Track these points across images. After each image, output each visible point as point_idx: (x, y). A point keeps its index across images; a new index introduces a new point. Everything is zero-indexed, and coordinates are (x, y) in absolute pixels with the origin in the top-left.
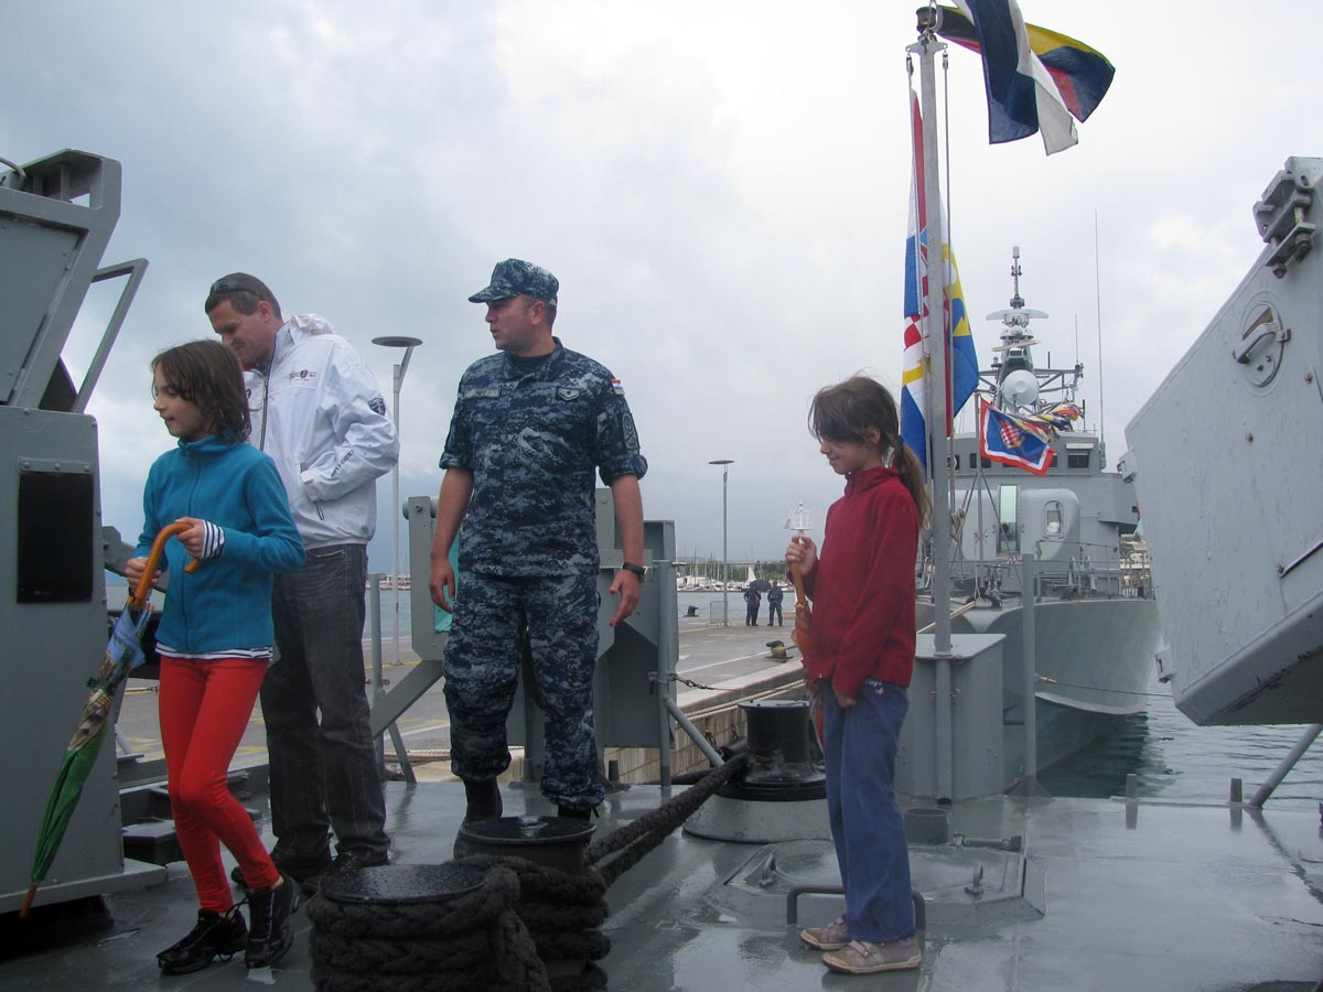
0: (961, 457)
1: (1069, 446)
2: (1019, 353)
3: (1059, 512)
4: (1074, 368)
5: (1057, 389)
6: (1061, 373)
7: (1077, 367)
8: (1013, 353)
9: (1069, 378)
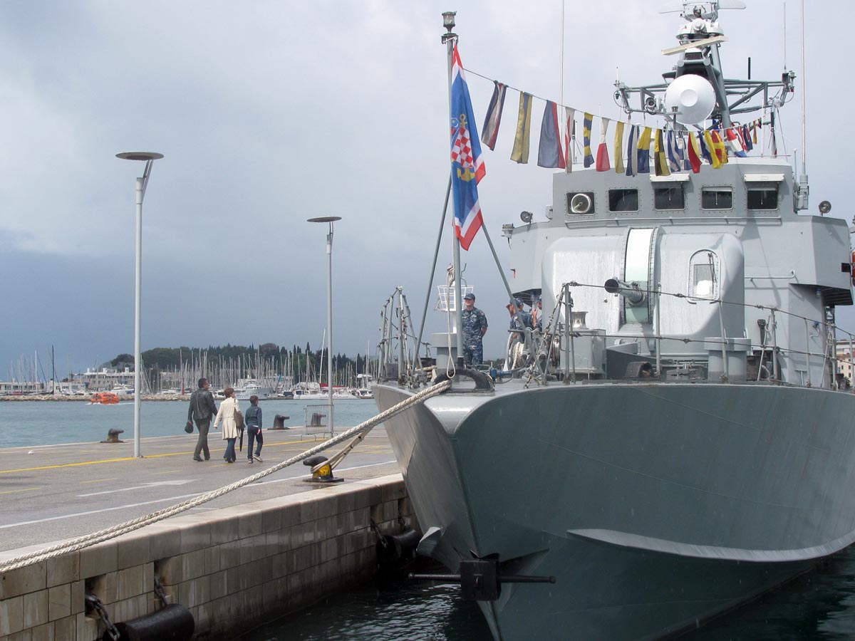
0: (596, 196)
1: (750, 177)
2: (698, 55)
3: (712, 265)
4: (780, 79)
5: (757, 109)
6: (764, 86)
7: (785, 76)
8: (688, 56)
9: (774, 92)
